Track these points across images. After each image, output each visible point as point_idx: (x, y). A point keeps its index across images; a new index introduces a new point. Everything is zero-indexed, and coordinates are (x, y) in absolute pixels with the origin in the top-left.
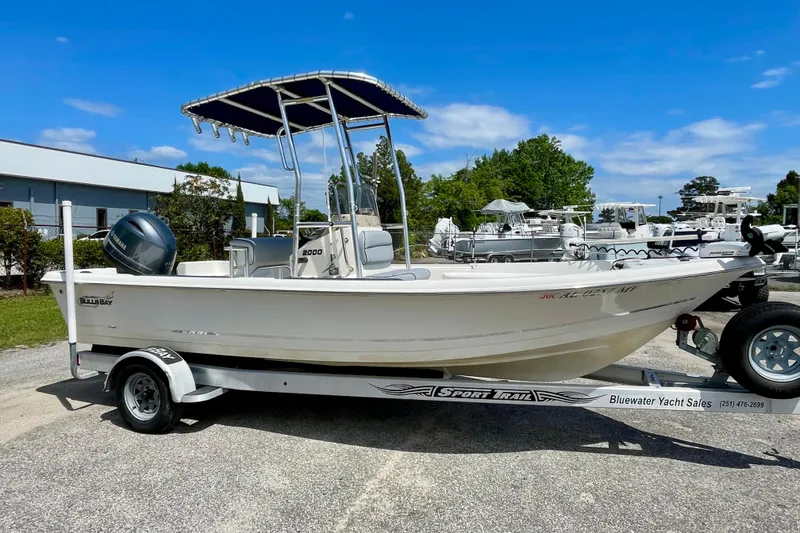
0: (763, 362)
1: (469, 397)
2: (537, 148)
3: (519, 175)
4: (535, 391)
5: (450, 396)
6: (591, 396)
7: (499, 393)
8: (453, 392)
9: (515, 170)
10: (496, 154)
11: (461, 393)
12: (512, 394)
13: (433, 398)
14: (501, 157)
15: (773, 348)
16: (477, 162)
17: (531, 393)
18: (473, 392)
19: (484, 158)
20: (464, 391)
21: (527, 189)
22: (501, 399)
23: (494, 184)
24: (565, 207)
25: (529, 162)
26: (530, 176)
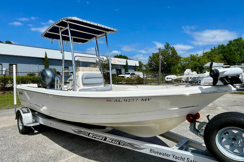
0: (228, 147)
1: (98, 139)
2: (237, 42)
3: (228, 53)
4: (120, 141)
5: (92, 137)
6: (142, 147)
7: (108, 139)
8: (93, 136)
9: (227, 51)
10: (219, 46)
11: (96, 136)
12: (112, 140)
13: (87, 137)
14: (222, 47)
15: (234, 139)
16: (211, 49)
17: (119, 141)
18: (99, 137)
19: (214, 48)
20: (97, 136)
21: (232, 58)
22: (108, 141)
23: (215, 57)
24: (242, 64)
25: (233, 48)
26: (234, 53)
